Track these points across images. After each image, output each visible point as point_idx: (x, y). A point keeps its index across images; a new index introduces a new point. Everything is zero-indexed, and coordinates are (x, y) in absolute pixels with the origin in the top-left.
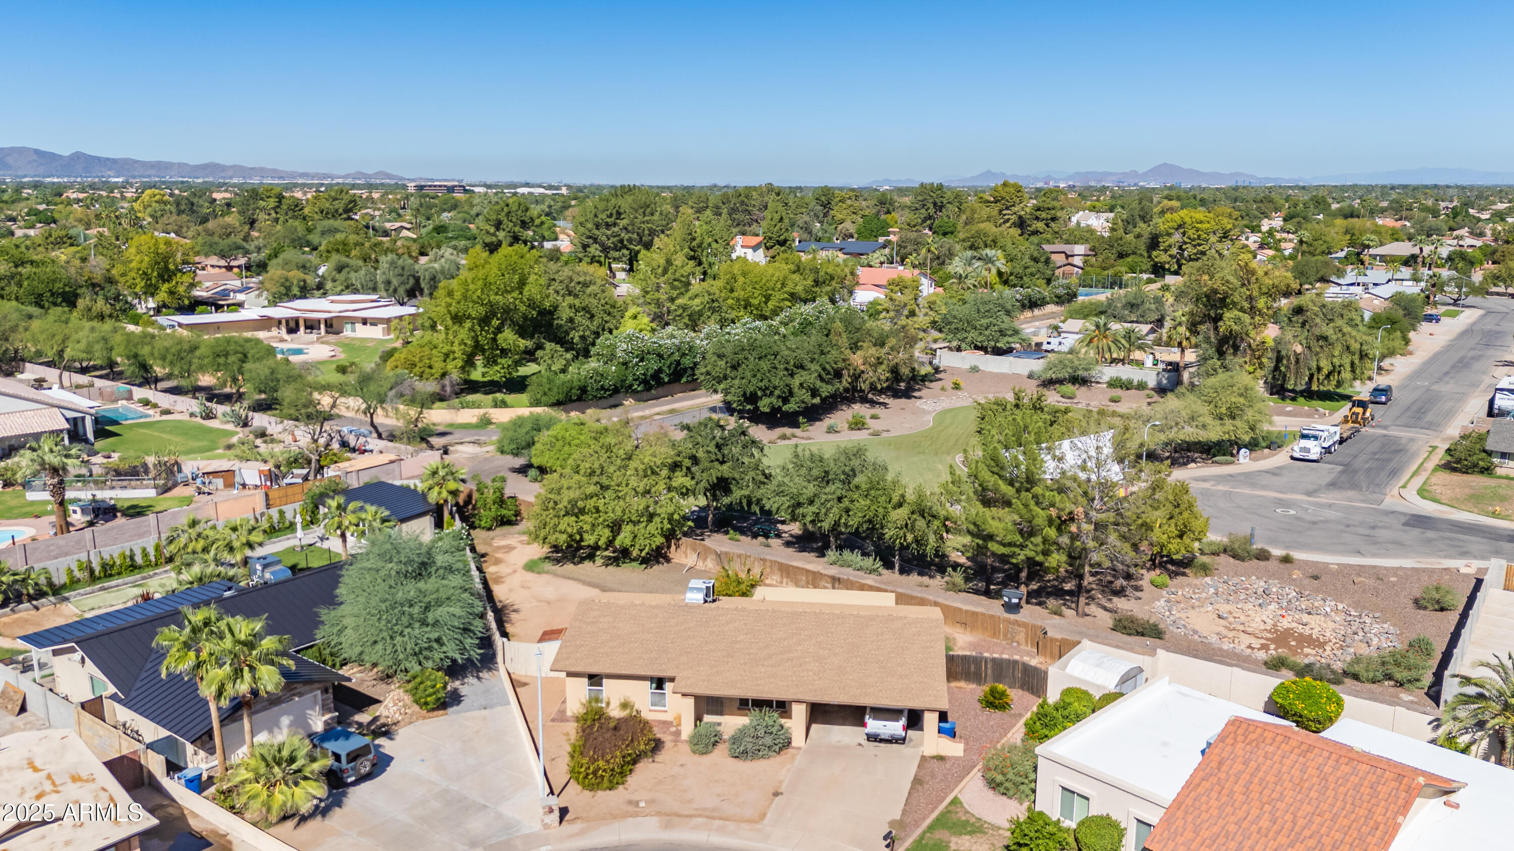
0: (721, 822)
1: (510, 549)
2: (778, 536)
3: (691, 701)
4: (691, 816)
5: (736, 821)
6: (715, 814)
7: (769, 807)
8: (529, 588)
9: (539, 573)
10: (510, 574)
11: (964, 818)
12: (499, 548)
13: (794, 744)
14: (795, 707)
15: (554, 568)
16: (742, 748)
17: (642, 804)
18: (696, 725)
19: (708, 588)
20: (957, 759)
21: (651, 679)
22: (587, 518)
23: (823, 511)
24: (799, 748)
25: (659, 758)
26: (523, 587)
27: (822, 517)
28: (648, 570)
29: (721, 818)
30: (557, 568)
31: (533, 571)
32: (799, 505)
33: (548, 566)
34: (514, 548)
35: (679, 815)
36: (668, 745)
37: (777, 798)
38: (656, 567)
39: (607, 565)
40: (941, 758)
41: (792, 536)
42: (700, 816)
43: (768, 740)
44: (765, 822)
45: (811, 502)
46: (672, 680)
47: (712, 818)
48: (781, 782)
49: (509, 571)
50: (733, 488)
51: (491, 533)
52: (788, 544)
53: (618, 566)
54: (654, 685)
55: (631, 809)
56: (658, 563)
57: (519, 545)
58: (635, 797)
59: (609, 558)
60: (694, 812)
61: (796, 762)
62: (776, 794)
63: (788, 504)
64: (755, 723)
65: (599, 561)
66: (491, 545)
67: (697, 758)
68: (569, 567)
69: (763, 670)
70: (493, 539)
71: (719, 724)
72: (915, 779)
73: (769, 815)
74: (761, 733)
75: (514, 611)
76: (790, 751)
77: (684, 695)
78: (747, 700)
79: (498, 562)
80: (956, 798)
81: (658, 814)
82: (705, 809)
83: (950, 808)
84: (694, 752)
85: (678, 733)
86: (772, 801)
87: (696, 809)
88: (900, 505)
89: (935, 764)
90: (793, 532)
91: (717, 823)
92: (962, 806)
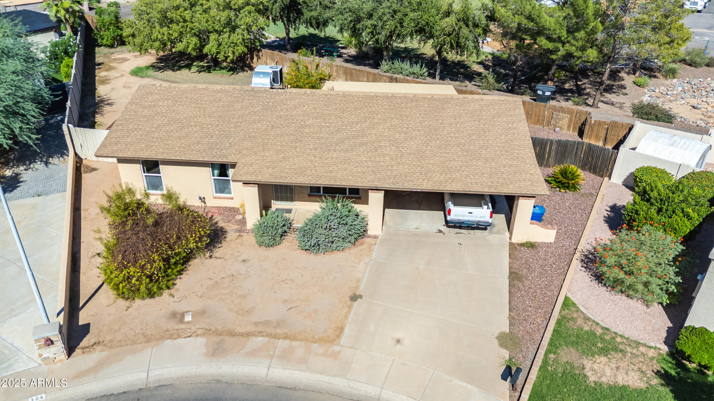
0: (286, 343)
1: (125, 60)
2: (340, 56)
3: (254, 190)
4: (248, 335)
5: (306, 340)
6: (279, 331)
7: (346, 317)
8: (130, 87)
9: (141, 77)
10: (117, 77)
11: (586, 328)
12: (115, 60)
13: (370, 233)
14: (372, 195)
15: (156, 73)
16: (313, 242)
17: (188, 318)
18: (261, 215)
19: (275, 73)
20: (548, 245)
21: (213, 166)
22: (174, 26)
23: (380, 24)
24: (376, 237)
25: (218, 252)
26: (125, 87)
27: (378, 29)
28: (234, 76)
29: (286, 337)
30: (159, 74)
31: (137, 76)
32: (359, 20)
33: (151, 72)
34: (128, 60)
35: (232, 334)
36: (231, 235)
37: (356, 304)
38: (241, 74)
39: (200, 72)
40: (531, 246)
41: (349, 56)
42: (260, 333)
43: (343, 231)
44: (343, 340)
45: (370, 16)
46: (233, 166)
47: (276, 337)
48: (359, 281)
49: (116, 75)
50: (304, 11)
51: (113, 50)
52: (347, 61)
53: (209, 72)
54: (216, 172)
55: (173, 325)
56: (243, 70)
57: (133, 58)
58: (180, 308)
59: (203, 67)
60: (253, 329)
61: (374, 254)
62: (354, 298)
63: (349, 19)
64: (328, 213)
65: (194, 69)
66: (109, 58)
67: (263, 251)
68: (169, 73)
69: (335, 155)
70: (112, 54)
71: (289, 211)
72: (511, 273)
73: (346, 331)
74: (334, 223)
75: (108, 104)
76: (367, 240)
77: (246, 183)
78: (319, 188)
79: (110, 69)
80: (567, 298)
81: (207, 332)
82: (266, 323)
83: (564, 313)
84: (260, 244)
85: (243, 222)
86: (350, 307)
87: (256, 324)
88: (448, 14)
89: (527, 252)
90: (350, 54)
91: (283, 344)
92: (578, 310)
